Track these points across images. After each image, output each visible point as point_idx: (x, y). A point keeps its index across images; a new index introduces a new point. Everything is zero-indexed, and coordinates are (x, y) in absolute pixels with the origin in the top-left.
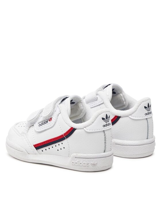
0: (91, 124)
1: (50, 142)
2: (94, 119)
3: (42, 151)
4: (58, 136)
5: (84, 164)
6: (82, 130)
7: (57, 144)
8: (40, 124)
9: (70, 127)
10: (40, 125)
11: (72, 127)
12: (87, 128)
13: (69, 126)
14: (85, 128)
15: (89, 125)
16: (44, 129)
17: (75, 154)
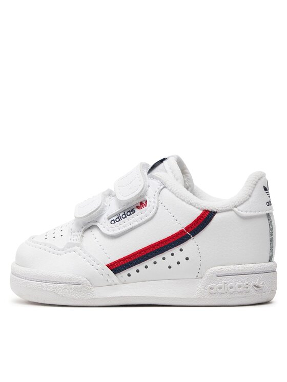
0: (247, 200)
1: (149, 251)
2: (250, 188)
3: (129, 275)
4: (169, 235)
5: (240, 287)
6: (230, 212)
7: (167, 254)
8: (112, 219)
9: (201, 209)
10: (114, 220)
11: (206, 208)
12: (241, 208)
13: (197, 208)
14: (235, 209)
15: (245, 202)
16: (130, 226)
17: (217, 268)
